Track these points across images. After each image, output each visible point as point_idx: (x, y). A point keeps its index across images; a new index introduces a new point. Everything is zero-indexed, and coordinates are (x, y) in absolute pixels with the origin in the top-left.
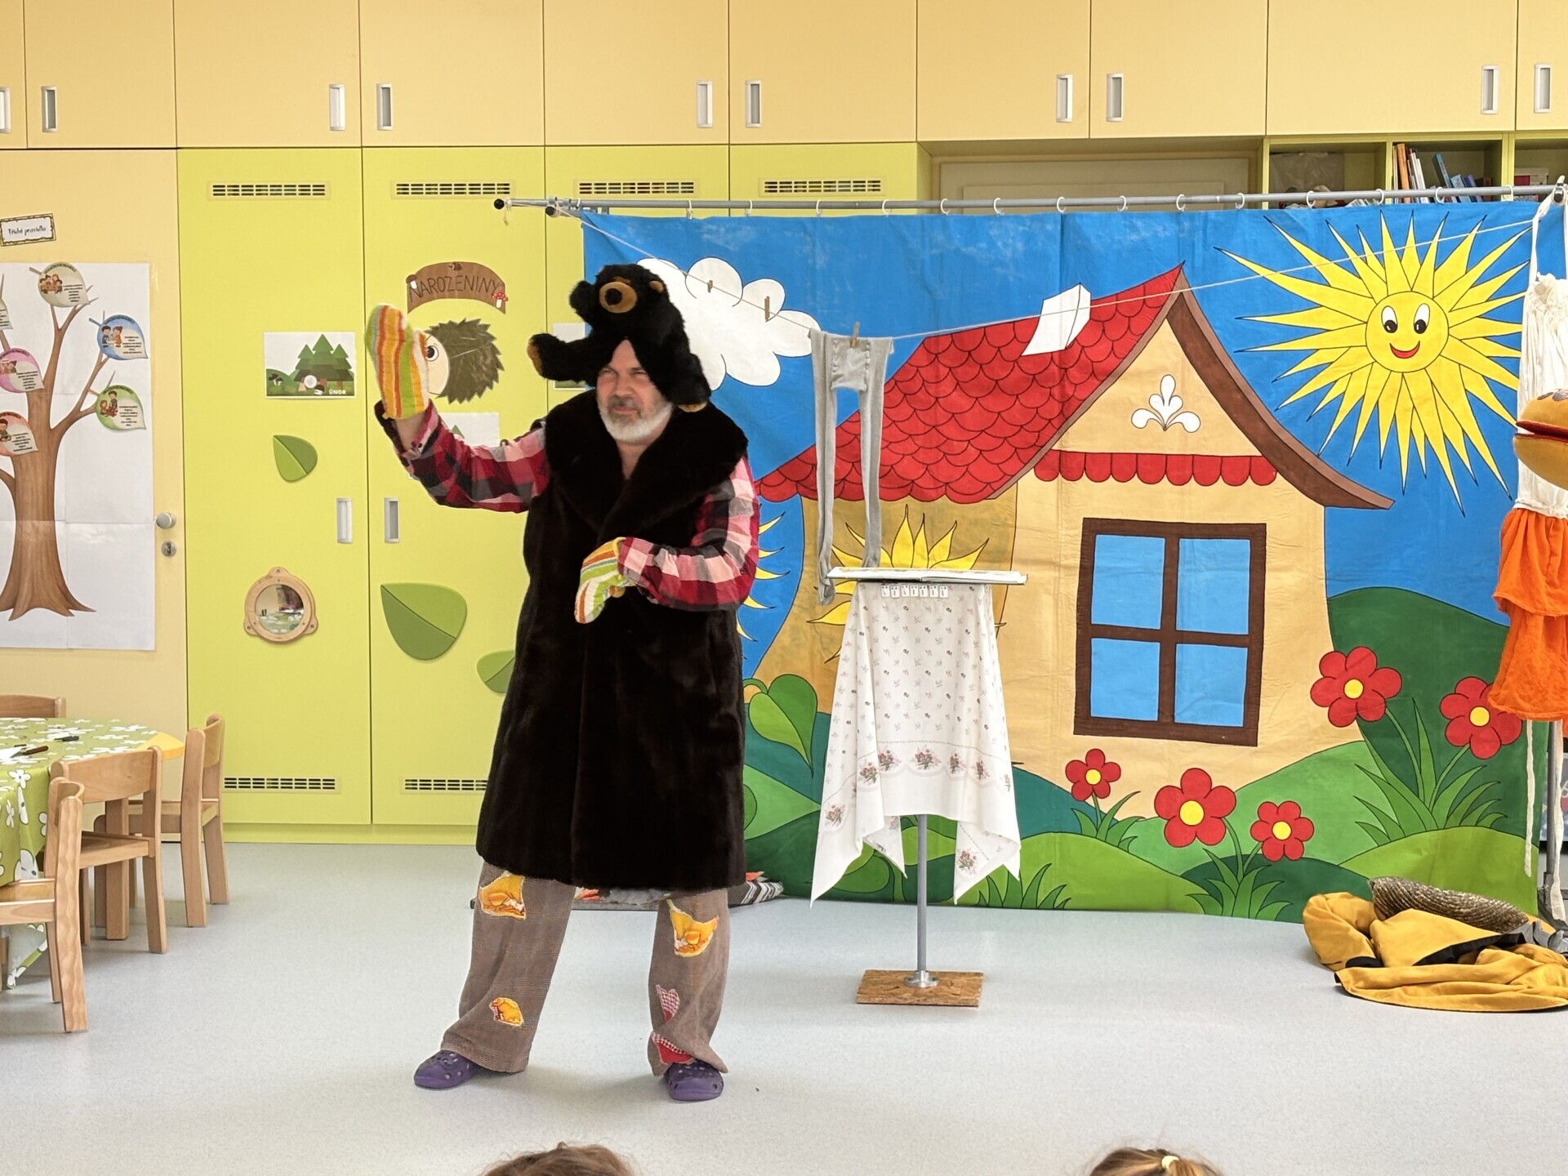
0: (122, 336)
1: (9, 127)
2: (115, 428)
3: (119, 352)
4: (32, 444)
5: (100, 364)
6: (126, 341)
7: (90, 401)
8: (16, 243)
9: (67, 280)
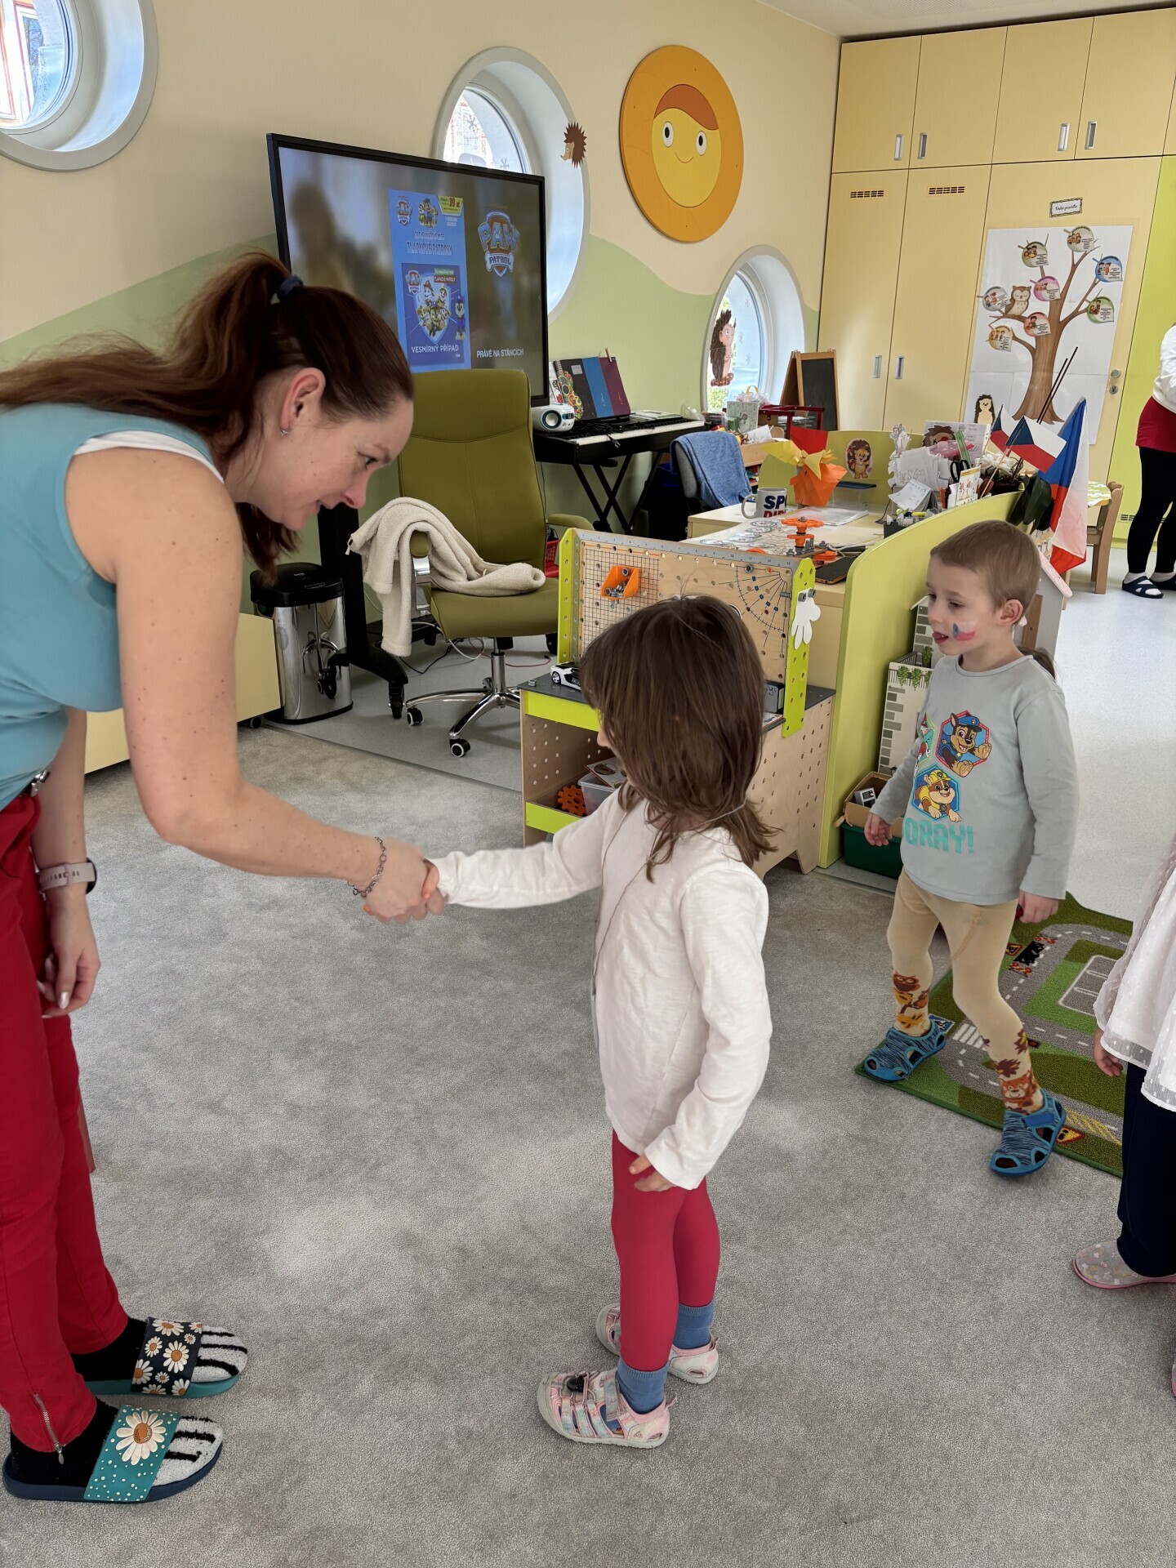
0: (1110, 268)
1: (1066, 147)
2: (1096, 322)
3: (1106, 277)
4: (1048, 330)
5: (1094, 284)
6: (1112, 271)
7: (1085, 305)
8: (1058, 215)
9: (1085, 236)
